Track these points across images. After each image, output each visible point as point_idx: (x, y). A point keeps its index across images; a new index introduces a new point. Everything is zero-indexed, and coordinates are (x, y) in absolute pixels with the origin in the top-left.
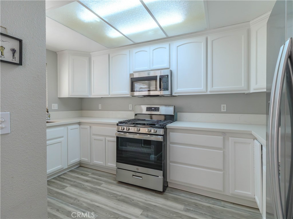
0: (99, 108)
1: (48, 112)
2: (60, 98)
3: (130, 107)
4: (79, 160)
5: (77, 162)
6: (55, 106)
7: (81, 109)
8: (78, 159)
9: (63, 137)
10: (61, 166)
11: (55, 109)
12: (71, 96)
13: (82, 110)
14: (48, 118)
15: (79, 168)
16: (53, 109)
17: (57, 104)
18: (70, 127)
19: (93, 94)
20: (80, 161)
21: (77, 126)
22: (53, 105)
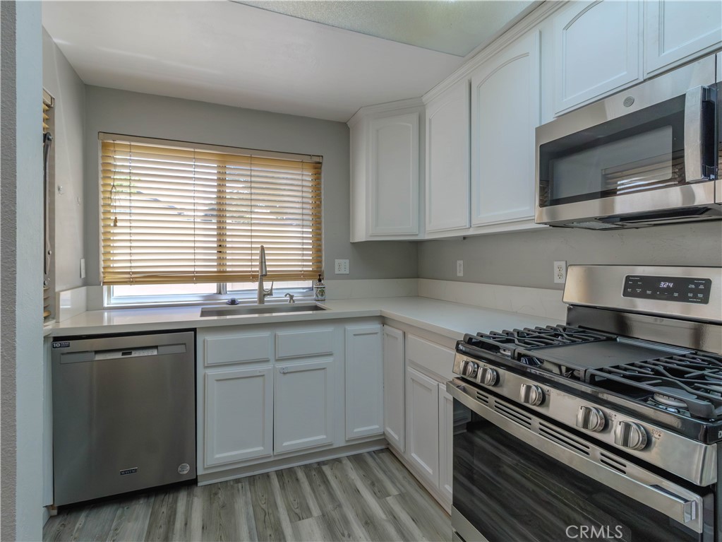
0: (459, 274)
1: (320, 280)
2: (354, 244)
3: (556, 271)
4: (381, 431)
5: (371, 437)
6: (343, 266)
7: (417, 275)
8: (377, 427)
9: (330, 354)
10: (325, 437)
11: (342, 272)
12: (371, 236)
13: (418, 278)
14: (320, 297)
15: (381, 455)
16: (336, 273)
17: (347, 261)
18: (352, 328)
19: (428, 228)
20: (384, 434)
21: (375, 327)
22: (337, 261)
